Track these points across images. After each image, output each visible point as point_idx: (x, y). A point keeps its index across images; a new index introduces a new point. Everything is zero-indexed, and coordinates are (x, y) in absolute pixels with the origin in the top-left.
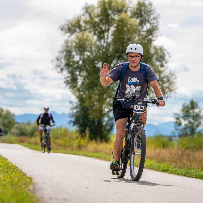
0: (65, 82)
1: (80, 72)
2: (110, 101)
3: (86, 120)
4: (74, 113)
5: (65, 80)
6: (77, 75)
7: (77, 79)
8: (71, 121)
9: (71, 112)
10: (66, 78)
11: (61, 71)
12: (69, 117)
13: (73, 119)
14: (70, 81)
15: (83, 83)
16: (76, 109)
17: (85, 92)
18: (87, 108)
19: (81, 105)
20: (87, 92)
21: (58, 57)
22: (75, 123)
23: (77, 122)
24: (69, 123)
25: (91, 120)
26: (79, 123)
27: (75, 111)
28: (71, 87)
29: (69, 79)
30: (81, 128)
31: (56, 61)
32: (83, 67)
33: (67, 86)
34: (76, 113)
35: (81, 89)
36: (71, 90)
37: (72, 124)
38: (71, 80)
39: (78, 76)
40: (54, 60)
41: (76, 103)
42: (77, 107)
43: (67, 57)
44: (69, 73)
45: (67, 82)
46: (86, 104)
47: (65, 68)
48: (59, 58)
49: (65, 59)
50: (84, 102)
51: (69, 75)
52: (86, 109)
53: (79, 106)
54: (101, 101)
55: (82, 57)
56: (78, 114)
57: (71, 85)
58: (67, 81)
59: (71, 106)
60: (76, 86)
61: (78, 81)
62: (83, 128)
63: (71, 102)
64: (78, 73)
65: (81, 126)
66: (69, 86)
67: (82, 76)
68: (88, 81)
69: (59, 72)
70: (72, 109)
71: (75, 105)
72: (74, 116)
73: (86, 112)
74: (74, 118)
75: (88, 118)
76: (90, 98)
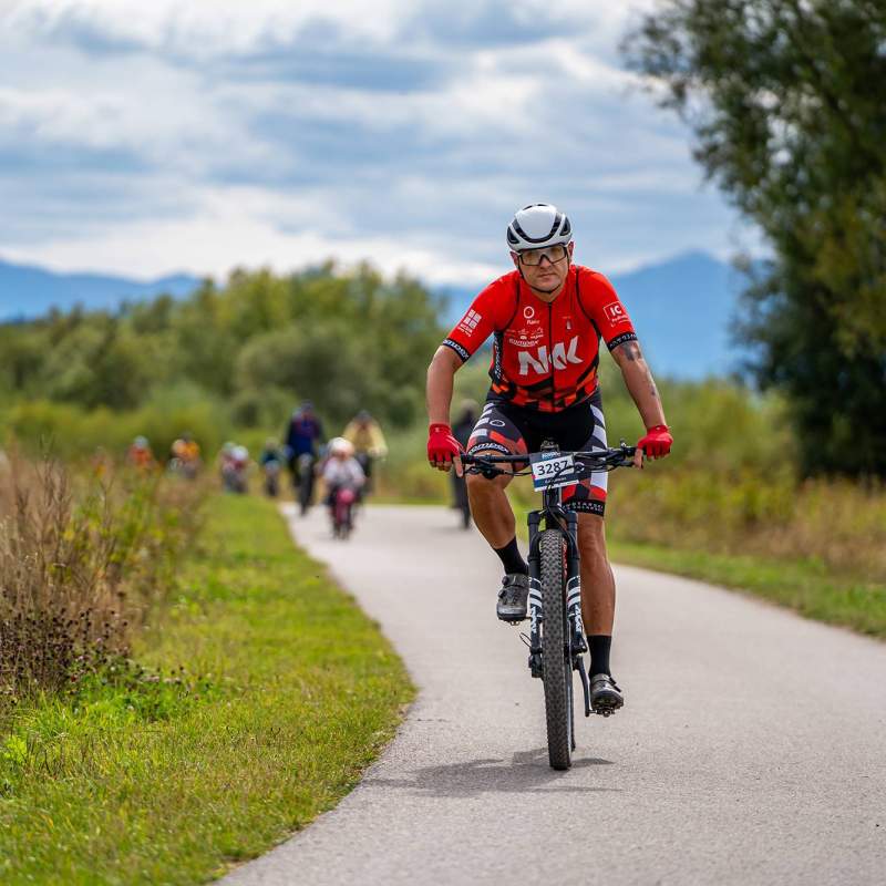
0: (698, 156)
1: (783, 96)
3: (824, 357)
4: (762, 321)
5: (700, 145)
6: (763, 115)
7: (767, 135)
8: (749, 367)
9: (745, 316)
10: (703, 132)
11: (673, 97)
12: (734, 343)
13: (756, 354)
14: (729, 149)
15: (800, 156)
16: (771, 297)
17: (812, 204)
18: (828, 293)
19: (792, 275)
20: (824, 201)
21: (651, 20)
22: (768, 377)
25: (849, 353)
26: (790, 374)
27: (765, 306)
28: (732, 180)
29: (720, 137)
30: (800, 404)
31: (645, 42)
32: (798, 70)
33: (710, 175)
34: (773, 318)
36: (734, 195)
37: (751, 381)
38: (734, 141)
39: (770, 118)
40: (632, 36)
41: (768, 264)
42: (773, 288)
43: (703, 20)
44: (719, 106)
45: (708, 157)
46: (823, 271)
47: (696, 80)
48: (663, 25)
49: (693, 26)
50: (810, 260)
51: (723, 114)
52: (821, 299)
53: (784, 283)
55: (789, 15)
58: (713, 149)
59: (743, 283)
60: (763, 175)
61: (770, 143)
62: (808, 404)
65: (800, 389)
66: (719, 177)
67: (791, 118)
69: (664, 105)
70: (751, 301)
71: (763, 275)
72: (760, 339)
73: (820, 312)
74: (763, 347)
75: (833, 346)
76: (839, 235)
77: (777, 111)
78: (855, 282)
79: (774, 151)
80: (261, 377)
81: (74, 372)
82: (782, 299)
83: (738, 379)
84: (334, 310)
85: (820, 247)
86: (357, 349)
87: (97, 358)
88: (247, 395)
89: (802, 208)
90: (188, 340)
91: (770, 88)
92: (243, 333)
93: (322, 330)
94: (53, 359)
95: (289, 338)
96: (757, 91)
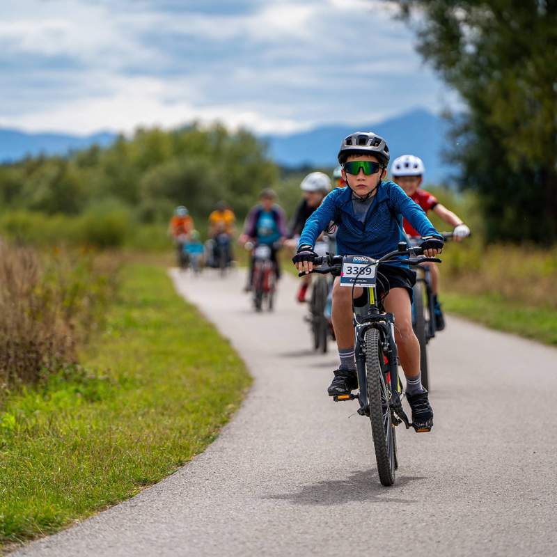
0: (419, 50)
1: (469, 11)
5: (420, 42)
6: (456, 22)
7: (460, 35)
8: (452, 177)
9: (449, 146)
10: (421, 34)
11: (403, 13)
13: (457, 170)
14: (437, 45)
15: (481, 47)
16: (465, 135)
17: (489, 76)
18: (500, 132)
19: (479, 121)
20: (497, 74)
22: (464, 183)
23: (471, 179)
27: (462, 141)
29: (432, 38)
33: (425, 61)
36: (441, 73)
38: (440, 39)
39: (461, 24)
42: (466, 129)
46: (498, 118)
47: (415, 3)
51: (432, 24)
53: (472, 126)
58: (428, 45)
59: (447, 127)
60: (458, 60)
61: (462, 39)
62: (490, 199)
64: (460, 14)
66: (432, 61)
68: (496, 38)
69: (396, 18)
71: (460, 122)
73: (496, 144)
74: (461, 165)
75: (504, 164)
76: (506, 95)
77: (466, 21)
78: (516, 124)
79: (465, 44)
80: (156, 193)
81: (41, 193)
82: (472, 136)
83: (445, 185)
84: (199, 150)
85: (494, 102)
86: (214, 173)
87: (55, 184)
88: (147, 203)
89: (482, 79)
90: (111, 171)
91: (460, 6)
92: (144, 166)
93: (192, 163)
94: (28, 185)
95: (172, 168)
96: (453, 7)
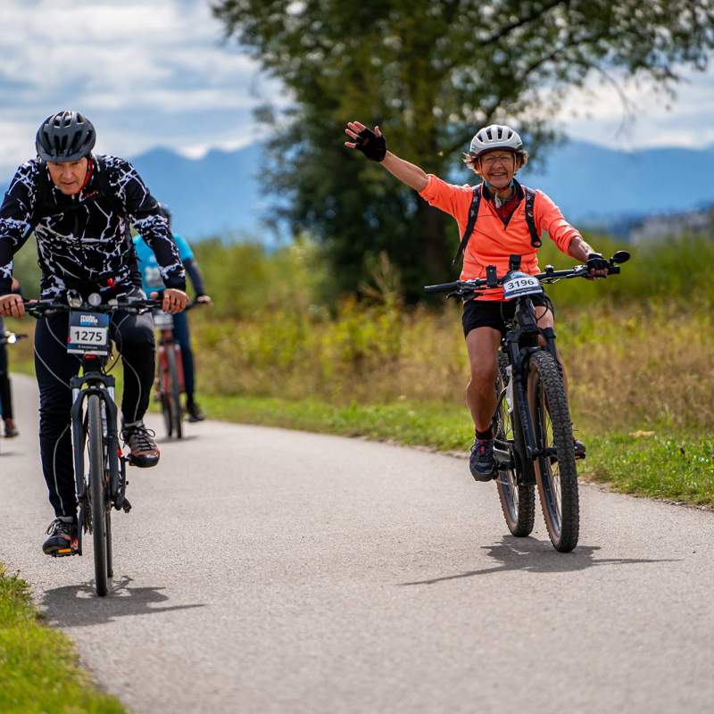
2: (468, 80)
4: (289, 169)
8: (282, 213)
9: (273, 165)
12: (265, 192)
13: (286, 202)
16: (295, 146)
20: (338, 49)
22: (300, 219)
23: (311, 215)
24: (271, 224)
25: (380, 191)
26: (319, 217)
27: (290, 155)
28: (251, 32)
30: (331, 243)
33: (230, 31)
34: (298, 165)
35: (306, 40)
37: (284, 226)
41: (289, 112)
45: (228, 12)
50: (334, 105)
54: (422, 85)
56: (309, 170)
57: (252, 21)
59: (266, 132)
60: (280, 26)
63: (264, 114)
70: (276, 151)
71: (285, 123)
72: (290, 186)
74: (294, 193)
76: (357, 77)
82: (306, 145)
85: (343, 92)
